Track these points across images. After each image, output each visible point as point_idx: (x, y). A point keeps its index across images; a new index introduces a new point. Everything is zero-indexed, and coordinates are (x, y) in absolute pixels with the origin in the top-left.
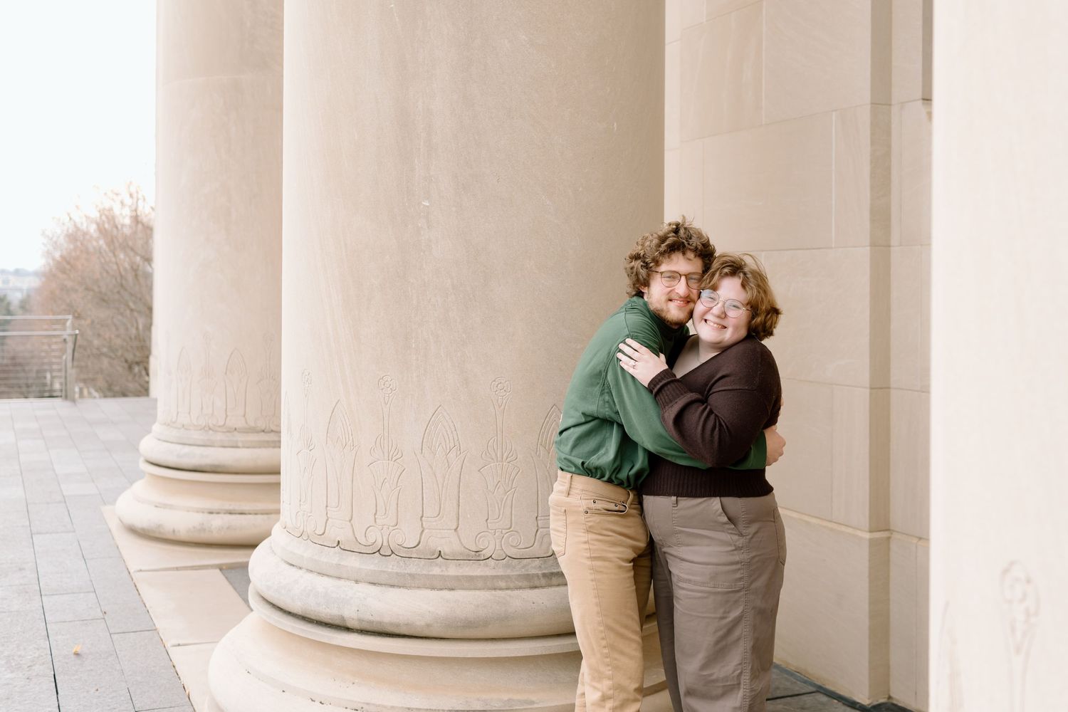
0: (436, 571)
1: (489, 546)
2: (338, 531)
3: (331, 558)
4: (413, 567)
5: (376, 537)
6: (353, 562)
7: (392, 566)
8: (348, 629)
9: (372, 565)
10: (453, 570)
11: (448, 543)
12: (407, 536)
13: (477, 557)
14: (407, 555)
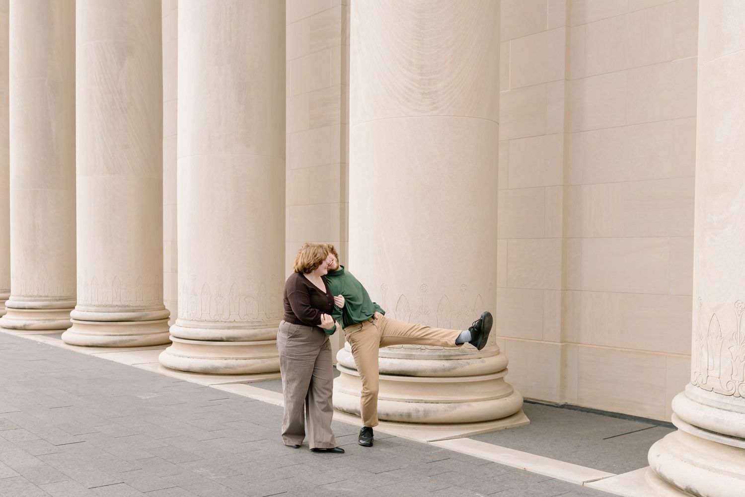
0: (40, 299)
1: (50, 295)
2: (23, 293)
3: (22, 298)
4: (37, 298)
5: (30, 294)
6: (26, 298)
7: (33, 298)
8: (25, 309)
9: (29, 299)
10: (43, 298)
11: (42, 294)
12: (36, 293)
13: (47, 296)
14: (36, 296)
